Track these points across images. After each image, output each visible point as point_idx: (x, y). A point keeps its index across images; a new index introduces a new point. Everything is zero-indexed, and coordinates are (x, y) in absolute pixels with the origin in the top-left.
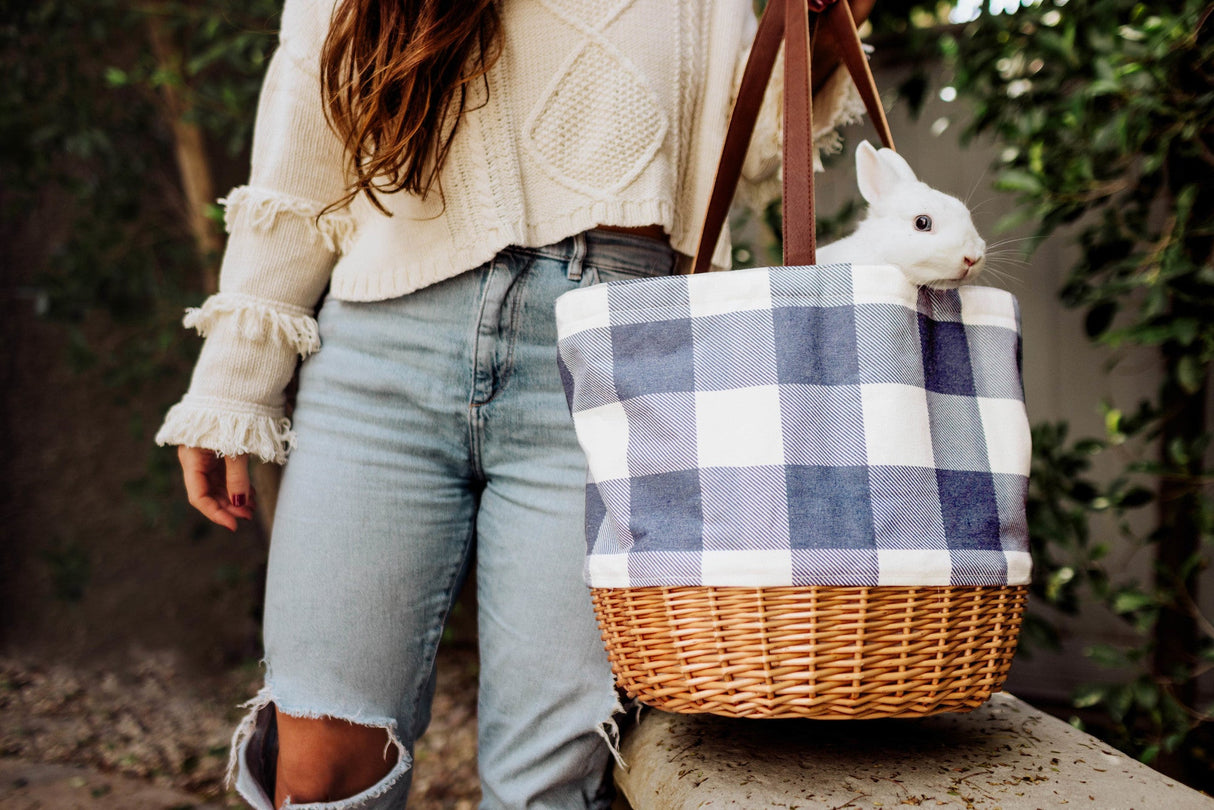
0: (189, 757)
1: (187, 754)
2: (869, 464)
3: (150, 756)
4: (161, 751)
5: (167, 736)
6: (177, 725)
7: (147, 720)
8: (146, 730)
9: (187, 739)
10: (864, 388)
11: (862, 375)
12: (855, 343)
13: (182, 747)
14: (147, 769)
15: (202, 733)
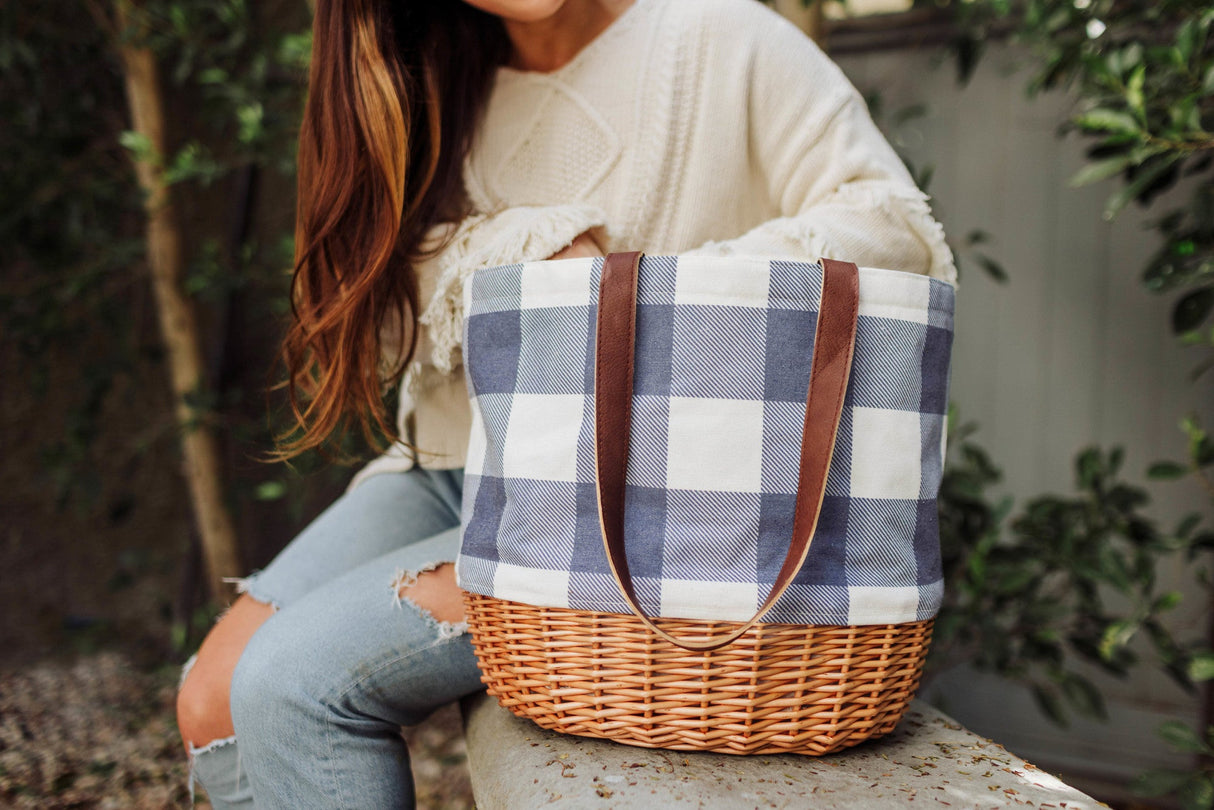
0: (66, 772)
1: (66, 768)
2: (668, 487)
3: (24, 767)
4: (36, 762)
5: (49, 745)
6: (65, 735)
7: (33, 727)
8: (28, 736)
9: (70, 750)
10: (674, 401)
11: (674, 386)
12: (670, 349)
13: (64, 759)
14: (12, 784)
15: (91, 744)
